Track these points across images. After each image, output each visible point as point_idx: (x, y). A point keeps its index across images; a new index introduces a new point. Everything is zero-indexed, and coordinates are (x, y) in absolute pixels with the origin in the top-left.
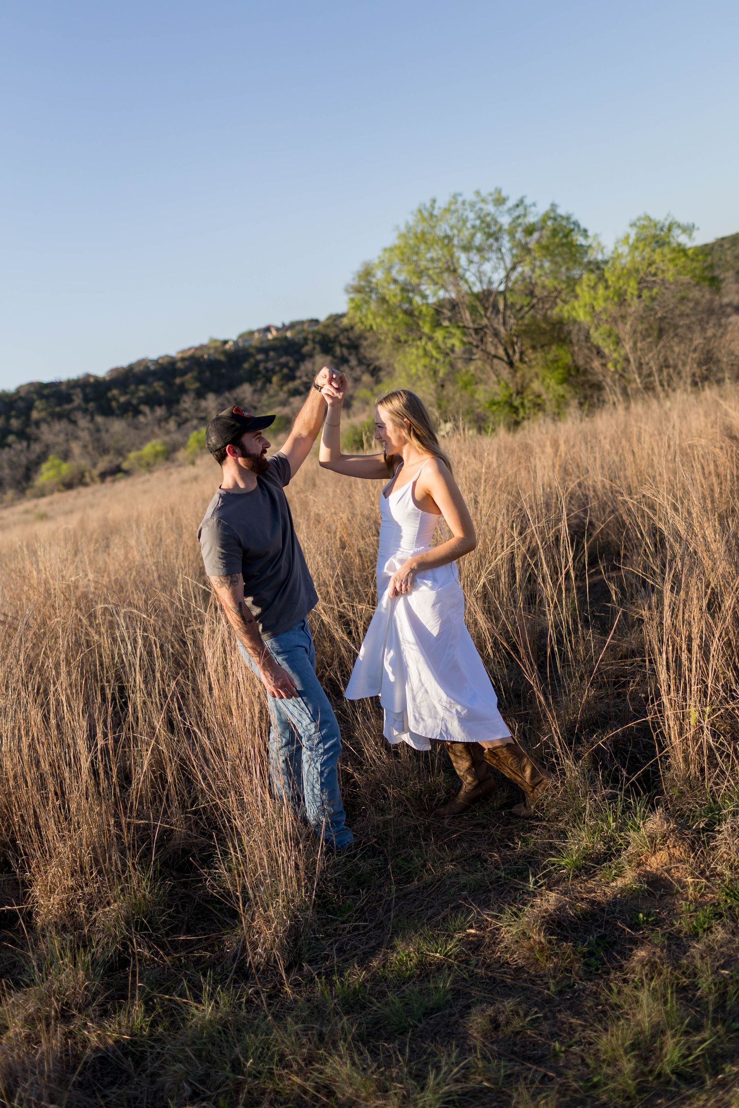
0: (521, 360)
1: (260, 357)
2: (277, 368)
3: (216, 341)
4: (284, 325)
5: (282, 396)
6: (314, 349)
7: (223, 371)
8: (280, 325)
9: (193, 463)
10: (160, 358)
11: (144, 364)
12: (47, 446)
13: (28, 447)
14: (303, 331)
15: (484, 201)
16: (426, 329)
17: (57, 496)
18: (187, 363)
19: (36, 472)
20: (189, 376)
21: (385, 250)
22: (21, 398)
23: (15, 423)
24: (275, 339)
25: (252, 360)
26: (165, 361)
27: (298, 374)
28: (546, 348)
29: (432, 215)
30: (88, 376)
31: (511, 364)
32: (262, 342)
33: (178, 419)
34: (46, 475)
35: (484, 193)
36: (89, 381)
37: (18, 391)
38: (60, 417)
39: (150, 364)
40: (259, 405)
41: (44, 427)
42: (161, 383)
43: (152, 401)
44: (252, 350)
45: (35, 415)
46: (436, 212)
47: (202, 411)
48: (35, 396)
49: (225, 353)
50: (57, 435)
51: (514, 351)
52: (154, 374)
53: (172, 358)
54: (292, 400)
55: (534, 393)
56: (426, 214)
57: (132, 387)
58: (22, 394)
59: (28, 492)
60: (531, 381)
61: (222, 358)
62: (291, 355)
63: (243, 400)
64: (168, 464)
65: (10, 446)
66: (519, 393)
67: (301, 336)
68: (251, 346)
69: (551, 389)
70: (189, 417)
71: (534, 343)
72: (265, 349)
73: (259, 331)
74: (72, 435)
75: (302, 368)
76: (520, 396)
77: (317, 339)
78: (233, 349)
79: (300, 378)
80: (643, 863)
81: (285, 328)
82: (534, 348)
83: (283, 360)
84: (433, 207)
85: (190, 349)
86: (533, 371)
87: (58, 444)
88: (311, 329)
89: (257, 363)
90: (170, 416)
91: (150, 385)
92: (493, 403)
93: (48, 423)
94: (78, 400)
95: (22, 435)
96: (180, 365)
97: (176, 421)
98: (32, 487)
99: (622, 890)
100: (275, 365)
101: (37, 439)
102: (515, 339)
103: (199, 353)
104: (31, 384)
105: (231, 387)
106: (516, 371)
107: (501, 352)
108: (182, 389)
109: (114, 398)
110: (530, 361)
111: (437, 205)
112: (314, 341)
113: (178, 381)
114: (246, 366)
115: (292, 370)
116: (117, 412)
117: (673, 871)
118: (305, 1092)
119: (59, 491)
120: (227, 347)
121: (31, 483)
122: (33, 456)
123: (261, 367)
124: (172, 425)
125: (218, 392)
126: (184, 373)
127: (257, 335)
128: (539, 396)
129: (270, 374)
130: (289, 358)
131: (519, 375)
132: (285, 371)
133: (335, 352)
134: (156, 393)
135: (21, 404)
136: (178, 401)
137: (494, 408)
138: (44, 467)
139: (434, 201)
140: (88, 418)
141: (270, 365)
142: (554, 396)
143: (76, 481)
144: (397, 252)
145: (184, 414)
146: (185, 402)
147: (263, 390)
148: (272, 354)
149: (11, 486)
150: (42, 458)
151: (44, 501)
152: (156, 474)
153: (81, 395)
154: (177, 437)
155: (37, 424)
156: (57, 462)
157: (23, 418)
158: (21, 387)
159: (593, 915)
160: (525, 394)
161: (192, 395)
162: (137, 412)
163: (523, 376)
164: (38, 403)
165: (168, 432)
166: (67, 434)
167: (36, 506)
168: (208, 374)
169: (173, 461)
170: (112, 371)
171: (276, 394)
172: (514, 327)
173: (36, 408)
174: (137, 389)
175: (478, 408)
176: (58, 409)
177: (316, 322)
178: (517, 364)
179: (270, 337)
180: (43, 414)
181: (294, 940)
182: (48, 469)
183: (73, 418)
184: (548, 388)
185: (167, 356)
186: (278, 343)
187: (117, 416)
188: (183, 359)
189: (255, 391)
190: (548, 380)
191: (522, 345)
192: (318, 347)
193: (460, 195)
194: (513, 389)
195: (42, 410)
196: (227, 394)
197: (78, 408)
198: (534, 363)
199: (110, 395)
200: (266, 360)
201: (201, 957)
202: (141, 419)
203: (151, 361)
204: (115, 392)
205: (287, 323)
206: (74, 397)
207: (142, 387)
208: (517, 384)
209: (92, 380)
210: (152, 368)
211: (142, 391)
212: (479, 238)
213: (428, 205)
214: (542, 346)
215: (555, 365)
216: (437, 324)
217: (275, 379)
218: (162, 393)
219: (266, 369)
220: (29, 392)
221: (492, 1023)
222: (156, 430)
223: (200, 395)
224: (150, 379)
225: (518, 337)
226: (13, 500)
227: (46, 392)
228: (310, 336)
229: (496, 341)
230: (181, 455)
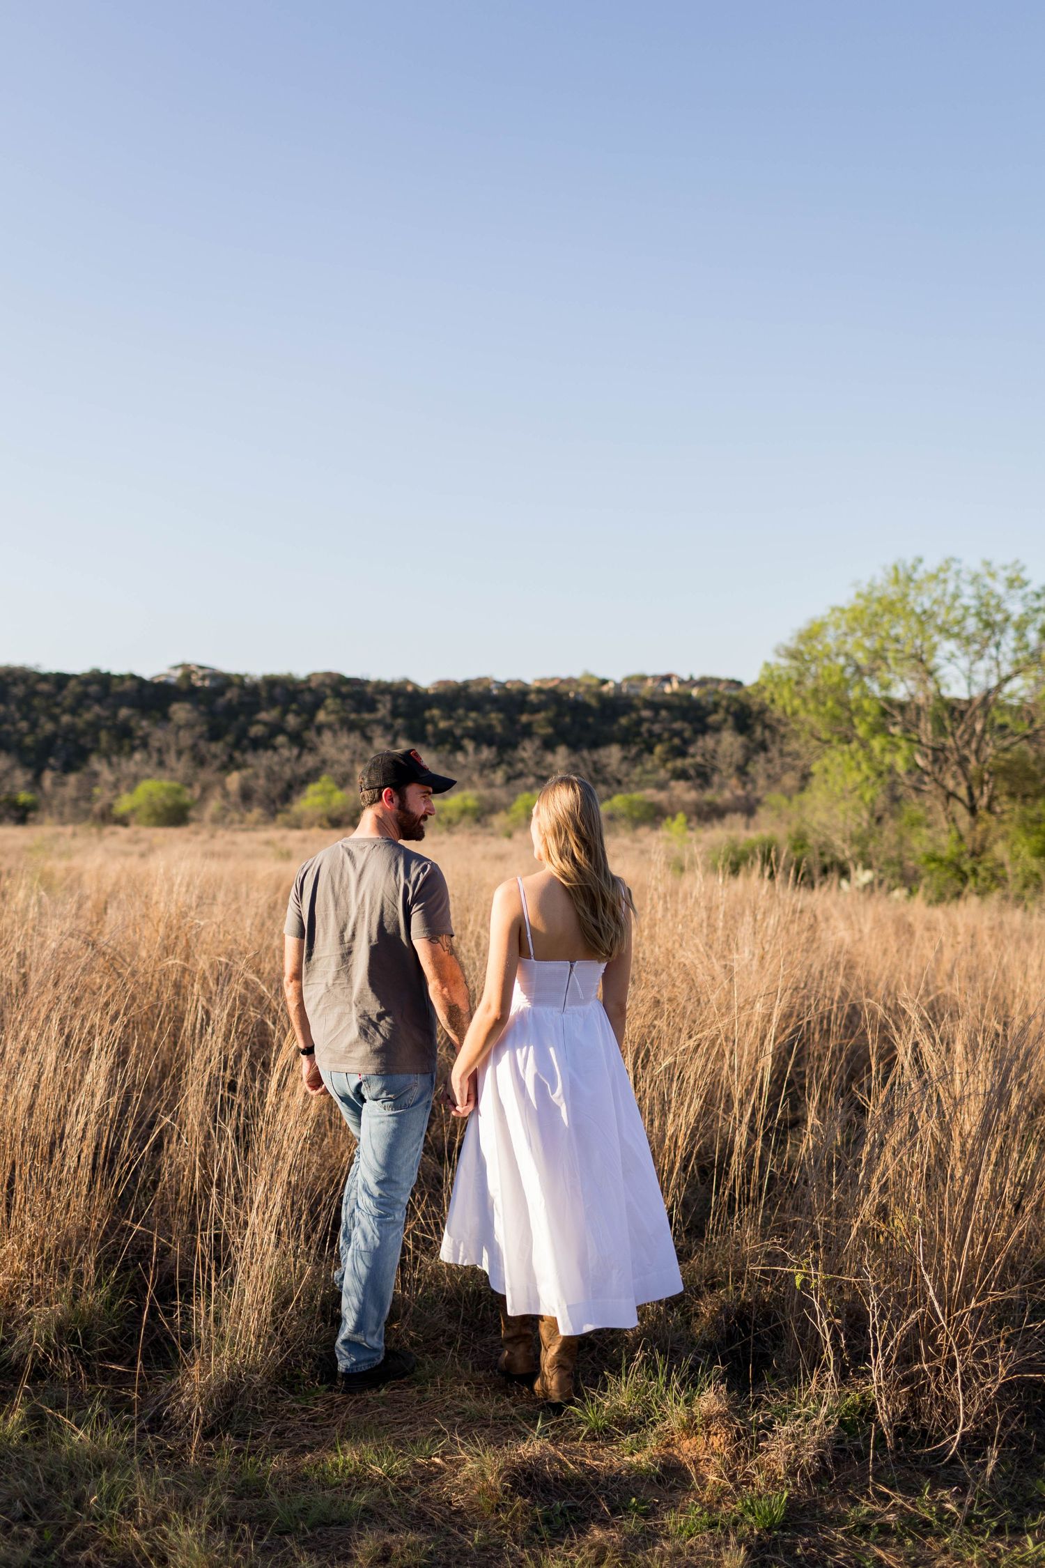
0: (989, 808)
1: (646, 713)
2: (666, 735)
3: (592, 677)
4: (691, 679)
5: (663, 774)
6: (725, 721)
7: (591, 720)
8: (686, 677)
9: (510, 836)
10: (509, 681)
11: (485, 684)
12: (324, 762)
13: (299, 756)
14: (716, 692)
15: (993, 575)
16: (861, 730)
17: (315, 831)
18: (543, 697)
19: (299, 793)
20: (541, 716)
21: (834, 609)
22: (310, 690)
23: (292, 721)
24: (674, 694)
25: (634, 716)
26: (514, 687)
27: (692, 750)
28: (1029, 800)
29: (910, 579)
30: (407, 682)
31: (973, 810)
32: (654, 694)
33: (510, 771)
34: (311, 800)
35: (996, 565)
36: (405, 689)
37: (309, 679)
38: (351, 727)
39: (493, 686)
40: (626, 779)
41: (327, 736)
42: (501, 716)
43: (482, 737)
44: (636, 702)
45: (321, 716)
46: (916, 576)
47: (545, 768)
48: (328, 692)
49: (600, 697)
50: (341, 750)
51: (982, 793)
52: (494, 700)
53: (526, 685)
54: (673, 783)
55: (994, 859)
56: (902, 576)
57: (461, 712)
58: (313, 684)
59: (280, 817)
60: (995, 841)
61: (593, 702)
62: (690, 722)
63: (605, 766)
64: (477, 828)
65: (275, 749)
66: (974, 854)
67: (711, 699)
68: (638, 696)
69: (1020, 860)
70: (526, 771)
71: (1013, 790)
72: (655, 705)
73: (655, 678)
74: (361, 755)
75: (700, 743)
76: (975, 859)
77: (732, 709)
78: (612, 693)
79: (693, 756)
80: (674, 1445)
81: (692, 683)
82: (1012, 795)
83: (677, 725)
84: (914, 568)
85: (553, 679)
86: (1002, 828)
87: (338, 762)
88: (727, 693)
89: (640, 721)
90: (499, 764)
91: (485, 714)
92: (932, 858)
93: (335, 733)
94: (383, 711)
95: (297, 739)
96: (533, 697)
97: (506, 773)
98: (288, 812)
99: (631, 1467)
100: (665, 729)
101: (313, 750)
102: (986, 777)
103: (564, 688)
104: (329, 675)
105: (595, 744)
106: (977, 822)
107: (962, 792)
108: (527, 731)
109: (432, 721)
110: (1003, 812)
111: (921, 568)
112: (727, 710)
113: (524, 718)
114: (624, 721)
115: (687, 742)
116: (431, 740)
117: (702, 1463)
118: (138, 1552)
119: (321, 826)
120: (605, 689)
121: (287, 806)
122: (301, 771)
123: (644, 728)
124: (499, 776)
125: (574, 747)
126: (536, 709)
127: (650, 683)
128: (1002, 865)
129: (654, 740)
130: (686, 725)
131: (980, 828)
132: (676, 741)
133: (754, 732)
134: (490, 727)
135: (308, 697)
136: (514, 746)
137: (933, 866)
138: (312, 788)
139: (920, 561)
140: (389, 738)
141: (657, 728)
142: (1023, 871)
143: (347, 819)
144: (849, 616)
145: (520, 766)
146: (524, 749)
147: (635, 760)
148: (664, 713)
149: (261, 803)
150: (312, 776)
151: (297, 834)
152: (457, 838)
153: (389, 706)
154: (500, 794)
155: (320, 730)
156: (331, 786)
157: (305, 717)
158: (315, 674)
159: (581, 1483)
160: (982, 857)
161: (537, 742)
162: (458, 747)
163: (987, 831)
164: (330, 703)
165: (490, 785)
166: (354, 753)
167: (283, 839)
168: (568, 719)
169: (486, 825)
170: (440, 683)
171: (654, 771)
172: (990, 760)
173: (326, 708)
174: (466, 716)
175: (910, 859)
176: (353, 716)
177: (738, 684)
178: (982, 812)
179: (668, 689)
180: (332, 718)
181: (228, 1403)
182: (315, 794)
183: (369, 734)
184: (1017, 857)
185: (519, 681)
186: (676, 701)
187: (429, 745)
188: (539, 691)
189: (625, 758)
190: (1019, 846)
191: (994, 787)
192: (730, 720)
193: (959, 561)
194: (968, 845)
195: (333, 712)
196: (585, 753)
197: (379, 722)
198: (1006, 817)
199: (427, 714)
200: (653, 721)
201: (126, 1396)
202: (460, 757)
203: (495, 682)
204: (436, 712)
205: (697, 677)
206: (380, 706)
207: (473, 715)
208: (974, 840)
209: (410, 688)
210: (495, 692)
211: (472, 720)
212: (972, 624)
213: (910, 562)
214: (1025, 796)
215: (1035, 828)
216: (879, 729)
217: (658, 749)
218: (499, 729)
219: (650, 732)
220: (323, 684)
221: (383, 1550)
222: (475, 777)
223: (549, 745)
224: (488, 707)
225: (991, 774)
226: (257, 823)
227: (344, 689)
228: (724, 703)
229: (959, 772)
230: (499, 820)
